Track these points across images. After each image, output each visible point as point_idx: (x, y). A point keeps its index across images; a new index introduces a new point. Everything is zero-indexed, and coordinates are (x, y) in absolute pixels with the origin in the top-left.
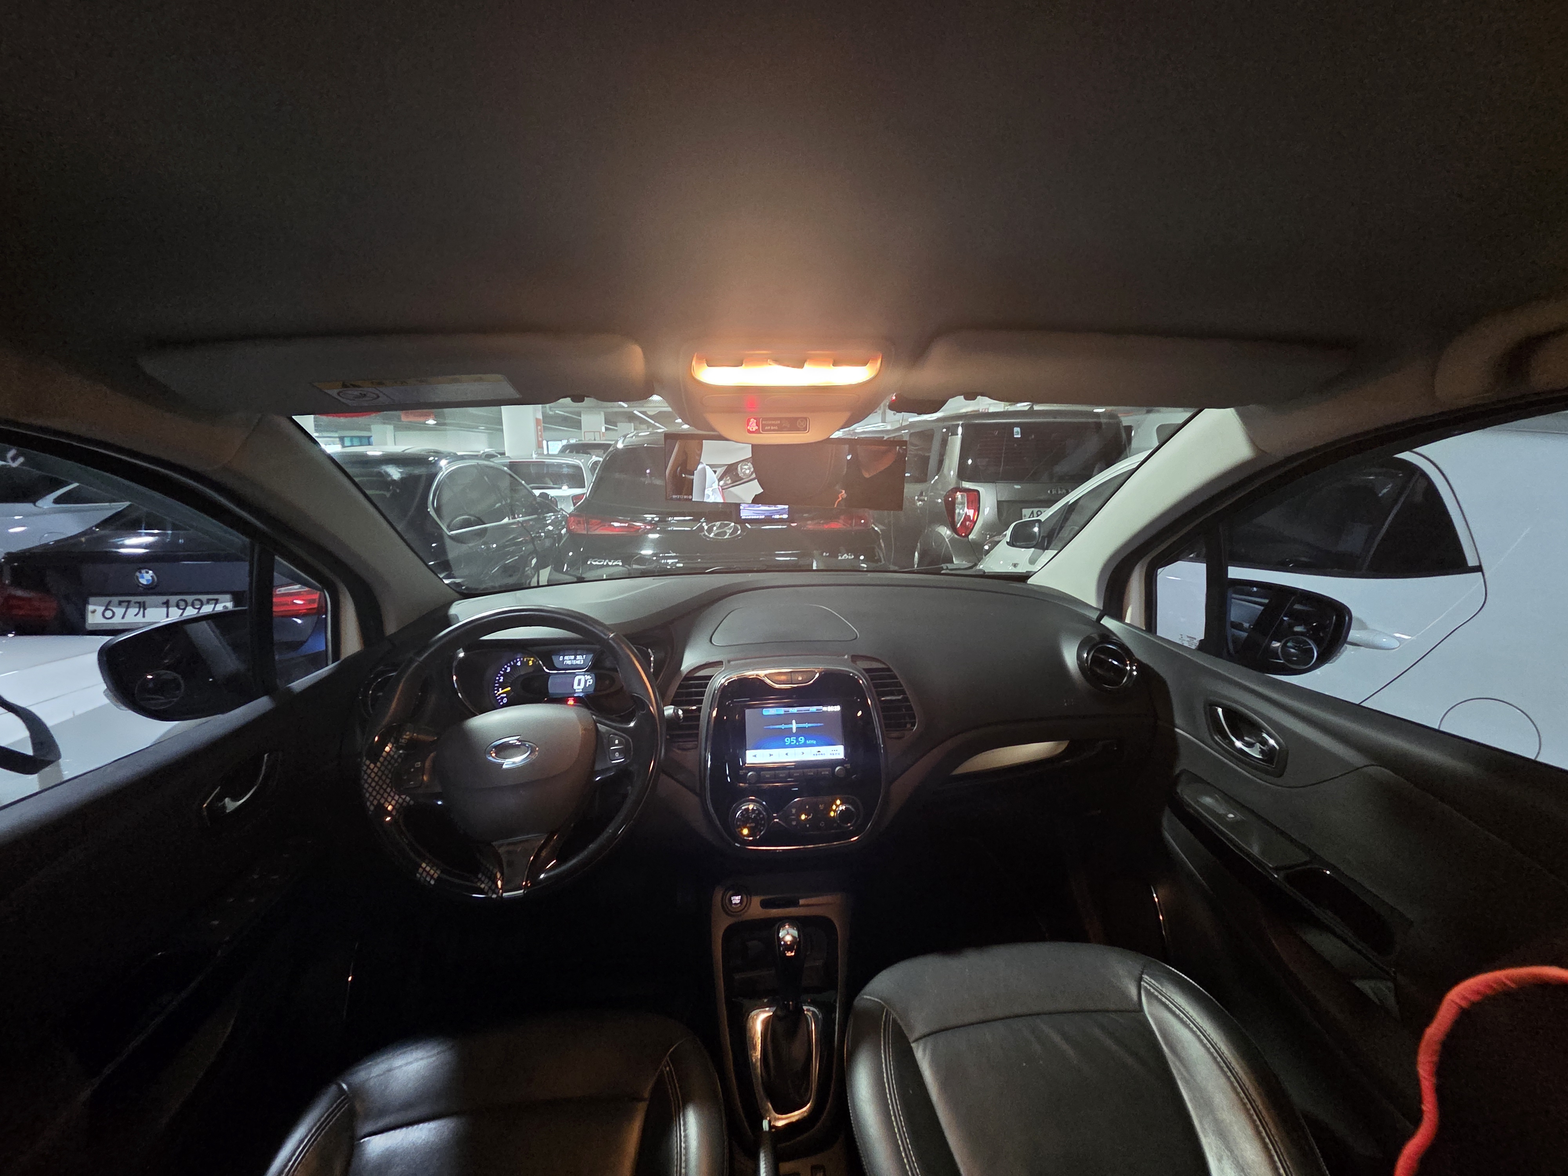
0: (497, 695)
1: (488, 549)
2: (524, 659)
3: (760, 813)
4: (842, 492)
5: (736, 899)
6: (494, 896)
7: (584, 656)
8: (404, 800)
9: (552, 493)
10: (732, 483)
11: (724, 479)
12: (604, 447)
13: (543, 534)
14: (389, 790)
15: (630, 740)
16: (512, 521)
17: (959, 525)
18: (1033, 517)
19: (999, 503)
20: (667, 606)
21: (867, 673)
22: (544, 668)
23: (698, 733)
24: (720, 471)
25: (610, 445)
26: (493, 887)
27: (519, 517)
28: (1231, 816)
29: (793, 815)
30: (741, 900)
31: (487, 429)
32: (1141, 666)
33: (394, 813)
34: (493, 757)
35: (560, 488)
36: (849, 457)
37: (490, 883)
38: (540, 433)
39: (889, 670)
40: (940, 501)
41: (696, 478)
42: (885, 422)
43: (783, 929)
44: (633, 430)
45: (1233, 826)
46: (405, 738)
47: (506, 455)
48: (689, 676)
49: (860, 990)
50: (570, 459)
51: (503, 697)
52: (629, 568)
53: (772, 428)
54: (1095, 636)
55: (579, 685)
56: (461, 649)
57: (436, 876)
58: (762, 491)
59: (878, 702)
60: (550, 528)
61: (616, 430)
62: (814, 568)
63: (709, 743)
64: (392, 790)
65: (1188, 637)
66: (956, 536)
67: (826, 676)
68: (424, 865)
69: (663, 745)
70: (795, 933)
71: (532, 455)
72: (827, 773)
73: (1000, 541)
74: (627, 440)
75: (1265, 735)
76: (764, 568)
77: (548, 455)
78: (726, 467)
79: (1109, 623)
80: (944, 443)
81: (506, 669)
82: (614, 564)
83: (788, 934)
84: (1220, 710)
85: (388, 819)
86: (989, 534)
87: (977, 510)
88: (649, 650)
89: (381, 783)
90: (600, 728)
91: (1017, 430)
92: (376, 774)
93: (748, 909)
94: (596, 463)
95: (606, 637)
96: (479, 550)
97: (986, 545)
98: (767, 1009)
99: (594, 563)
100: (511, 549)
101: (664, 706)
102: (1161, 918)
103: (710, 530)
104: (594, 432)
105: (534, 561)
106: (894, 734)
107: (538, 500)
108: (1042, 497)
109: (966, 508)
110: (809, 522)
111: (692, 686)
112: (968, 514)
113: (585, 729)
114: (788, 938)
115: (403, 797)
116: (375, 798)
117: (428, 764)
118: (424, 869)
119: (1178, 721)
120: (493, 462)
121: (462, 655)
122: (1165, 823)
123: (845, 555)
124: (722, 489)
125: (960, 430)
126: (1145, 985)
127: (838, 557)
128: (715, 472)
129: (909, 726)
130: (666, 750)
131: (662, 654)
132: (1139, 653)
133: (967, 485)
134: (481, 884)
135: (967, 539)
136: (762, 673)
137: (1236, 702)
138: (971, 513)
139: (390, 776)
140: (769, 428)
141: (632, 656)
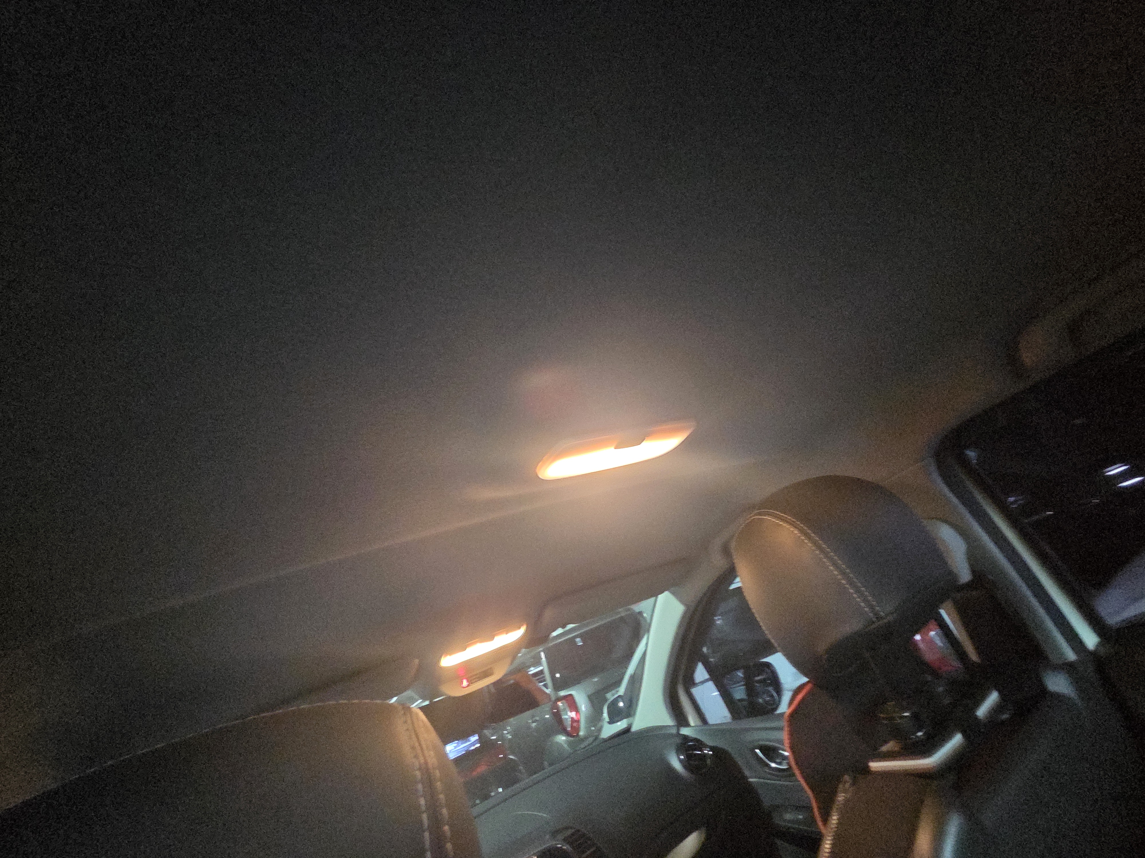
17: (569, 729)
18: (615, 696)
19: (589, 697)
21: (567, 840)
28: (801, 817)
32: (712, 748)
39: (578, 831)
40: (548, 716)
53: (475, 680)
54: (680, 743)
65: (723, 717)
66: (570, 739)
73: (604, 725)
75: (781, 751)
79: (684, 731)
84: (757, 751)
87: (577, 710)
91: (578, 640)
97: (595, 731)
108: (614, 681)
109: (569, 712)
112: (572, 716)
125: (543, 655)
132: (706, 741)
133: (562, 693)
135: (579, 737)
137: (761, 740)
138: (574, 714)
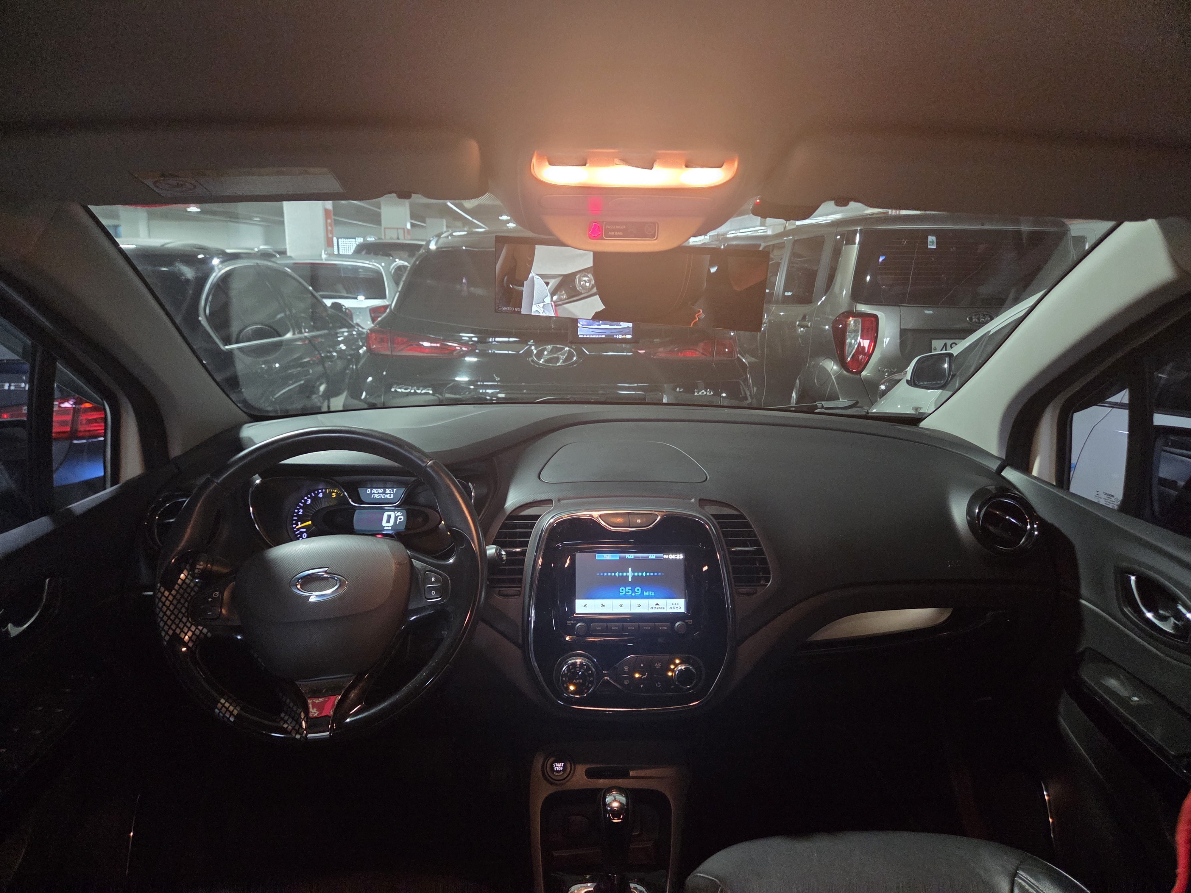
0: (295, 529)
1: (271, 369)
2: (326, 491)
3: (589, 668)
4: (699, 312)
5: (559, 766)
6: (298, 736)
7: (395, 490)
8: (201, 631)
9: (347, 303)
10: (568, 299)
11: (559, 293)
12: (410, 249)
13: (334, 354)
14: (184, 620)
15: (449, 578)
16: (297, 336)
17: (849, 359)
18: (946, 350)
19: (903, 332)
20: (490, 436)
21: (716, 519)
22: (350, 500)
23: (521, 579)
24: (553, 282)
25: (419, 247)
26: (297, 727)
27: (306, 332)
28: (1136, 699)
29: (625, 673)
30: (564, 767)
31: (263, 220)
32: (1044, 526)
33: (190, 645)
34: (298, 589)
35: (356, 298)
36: (713, 270)
37: (294, 723)
38: (329, 228)
39: (742, 516)
40: (827, 327)
41: (525, 289)
42: (764, 226)
43: (610, 795)
44: (445, 229)
45: (1137, 710)
46: (199, 569)
47: (288, 254)
48: (514, 514)
49: (695, 868)
50: (368, 262)
51: (303, 532)
52: (440, 397)
53: (616, 233)
54: (992, 488)
55: (388, 522)
56: (257, 475)
57: (235, 712)
58: (604, 307)
59: (727, 553)
60: (343, 347)
61: (424, 227)
62: (665, 401)
63: (533, 595)
64: (188, 620)
65: (1106, 494)
66: (845, 372)
67: (669, 521)
68: (223, 701)
69: (484, 590)
70: (623, 799)
71: (321, 255)
72: (665, 628)
73: (900, 380)
74: (441, 241)
75: (1180, 607)
76: (603, 400)
77: (339, 255)
78: (560, 278)
79: (1011, 475)
80: (837, 253)
81: (306, 501)
82: (423, 391)
83: (615, 800)
84: (1133, 578)
85: (184, 649)
86: (887, 372)
87: (874, 340)
88: (470, 484)
89: (176, 612)
90: (414, 564)
91: (932, 239)
92: (171, 602)
93: (572, 777)
94: (399, 268)
95: (424, 465)
96: (259, 371)
97: (882, 384)
98: (589, 885)
99: (399, 390)
100: (294, 371)
101: (486, 545)
102: (1051, 820)
103: (540, 355)
104: (398, 229)
105: (322, 388)
106: (745, 590)
107: (330, 311)
108: (958, 326)
109: (859, 338)
110: (661, 349)
111: (515, 526)
112: (862, 345)
113: (399, 564)
114: (615, 805)
115: (200, 628)
116: (170, 627)
117: (226, 594)
118: (223, 705)
119: (1084, 591)
120: (275, 262)
121: (258, 482)
122: (1062, 708)
123: (703, 391)
124: (556, 306)
125: (858, 238)
126: (1020, 881)
127: (694, 393)
128: (547, 284)
129: (762, 582)
130: (486, 594)
131: (485, 490)
132: (1043, 510)
133: (863, 308)
134: (284, 724)
135: (858, 376)
136: (595, 514)
137: (1152, 568)
138: (866, 343)
139: (186, 605)
140: (613, 233)
141: (452, 486)
